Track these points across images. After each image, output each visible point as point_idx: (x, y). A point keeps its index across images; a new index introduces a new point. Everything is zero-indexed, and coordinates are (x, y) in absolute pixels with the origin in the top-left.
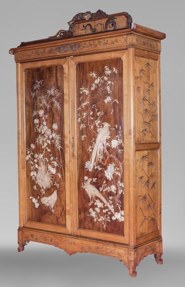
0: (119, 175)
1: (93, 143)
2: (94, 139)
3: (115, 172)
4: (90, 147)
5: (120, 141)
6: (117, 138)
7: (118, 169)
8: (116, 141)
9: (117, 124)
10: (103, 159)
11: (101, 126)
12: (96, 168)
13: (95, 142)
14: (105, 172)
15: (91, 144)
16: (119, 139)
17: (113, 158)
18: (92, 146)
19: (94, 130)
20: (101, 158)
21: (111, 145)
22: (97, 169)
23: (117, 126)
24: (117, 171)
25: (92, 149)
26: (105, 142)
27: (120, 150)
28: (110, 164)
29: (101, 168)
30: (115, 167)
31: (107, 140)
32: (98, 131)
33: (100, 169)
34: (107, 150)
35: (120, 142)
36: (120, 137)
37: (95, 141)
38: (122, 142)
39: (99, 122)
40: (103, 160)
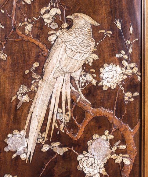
0: (127, 162)
1: (34, 76)
2: (36, 65)
3: (114, 156)
4: (24, 89)
5: (131, 69)
6: (121, 60)
7: (124, 147)
8: (118, 68)
9: (121, 17)
10: (71, 120)
11: (65, 25)
12: (45, 148)
13: (42, 74)
14: (80, 157)
15: (27, 81)
16: (125, 63)
17: (105, 118)
18: (29, 86)
19: (37, 37)
20: (65, 118)
21: (99, 80)
22: (51, 152)
23: (119, 25)
24: (118, 152)
25: (32, 95)
26: (77, 75)
27: (129, 94)
28: (95, 136)
29: (65, 149)
30: (112, 143)
31: (86, 68)
32: (52, 38)
33: (61, 151)
34: (86, 96)
35: (129, 72)
36: (131, 56)
37: (40, 71)
38: (135, 70)
39: (55, 11)
40: (71, 125)
